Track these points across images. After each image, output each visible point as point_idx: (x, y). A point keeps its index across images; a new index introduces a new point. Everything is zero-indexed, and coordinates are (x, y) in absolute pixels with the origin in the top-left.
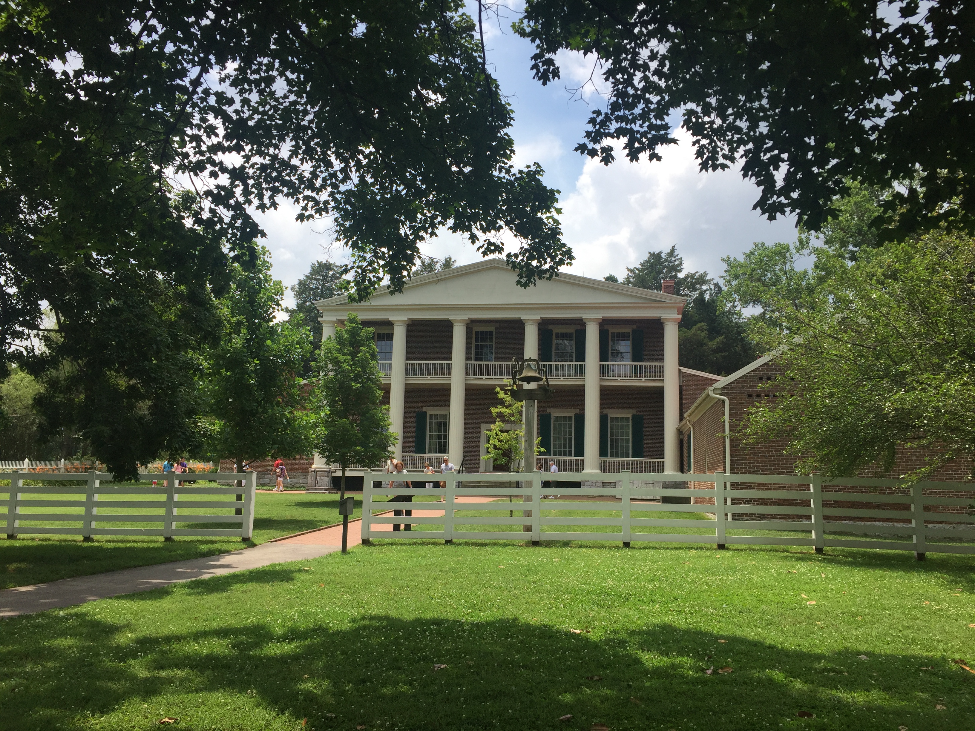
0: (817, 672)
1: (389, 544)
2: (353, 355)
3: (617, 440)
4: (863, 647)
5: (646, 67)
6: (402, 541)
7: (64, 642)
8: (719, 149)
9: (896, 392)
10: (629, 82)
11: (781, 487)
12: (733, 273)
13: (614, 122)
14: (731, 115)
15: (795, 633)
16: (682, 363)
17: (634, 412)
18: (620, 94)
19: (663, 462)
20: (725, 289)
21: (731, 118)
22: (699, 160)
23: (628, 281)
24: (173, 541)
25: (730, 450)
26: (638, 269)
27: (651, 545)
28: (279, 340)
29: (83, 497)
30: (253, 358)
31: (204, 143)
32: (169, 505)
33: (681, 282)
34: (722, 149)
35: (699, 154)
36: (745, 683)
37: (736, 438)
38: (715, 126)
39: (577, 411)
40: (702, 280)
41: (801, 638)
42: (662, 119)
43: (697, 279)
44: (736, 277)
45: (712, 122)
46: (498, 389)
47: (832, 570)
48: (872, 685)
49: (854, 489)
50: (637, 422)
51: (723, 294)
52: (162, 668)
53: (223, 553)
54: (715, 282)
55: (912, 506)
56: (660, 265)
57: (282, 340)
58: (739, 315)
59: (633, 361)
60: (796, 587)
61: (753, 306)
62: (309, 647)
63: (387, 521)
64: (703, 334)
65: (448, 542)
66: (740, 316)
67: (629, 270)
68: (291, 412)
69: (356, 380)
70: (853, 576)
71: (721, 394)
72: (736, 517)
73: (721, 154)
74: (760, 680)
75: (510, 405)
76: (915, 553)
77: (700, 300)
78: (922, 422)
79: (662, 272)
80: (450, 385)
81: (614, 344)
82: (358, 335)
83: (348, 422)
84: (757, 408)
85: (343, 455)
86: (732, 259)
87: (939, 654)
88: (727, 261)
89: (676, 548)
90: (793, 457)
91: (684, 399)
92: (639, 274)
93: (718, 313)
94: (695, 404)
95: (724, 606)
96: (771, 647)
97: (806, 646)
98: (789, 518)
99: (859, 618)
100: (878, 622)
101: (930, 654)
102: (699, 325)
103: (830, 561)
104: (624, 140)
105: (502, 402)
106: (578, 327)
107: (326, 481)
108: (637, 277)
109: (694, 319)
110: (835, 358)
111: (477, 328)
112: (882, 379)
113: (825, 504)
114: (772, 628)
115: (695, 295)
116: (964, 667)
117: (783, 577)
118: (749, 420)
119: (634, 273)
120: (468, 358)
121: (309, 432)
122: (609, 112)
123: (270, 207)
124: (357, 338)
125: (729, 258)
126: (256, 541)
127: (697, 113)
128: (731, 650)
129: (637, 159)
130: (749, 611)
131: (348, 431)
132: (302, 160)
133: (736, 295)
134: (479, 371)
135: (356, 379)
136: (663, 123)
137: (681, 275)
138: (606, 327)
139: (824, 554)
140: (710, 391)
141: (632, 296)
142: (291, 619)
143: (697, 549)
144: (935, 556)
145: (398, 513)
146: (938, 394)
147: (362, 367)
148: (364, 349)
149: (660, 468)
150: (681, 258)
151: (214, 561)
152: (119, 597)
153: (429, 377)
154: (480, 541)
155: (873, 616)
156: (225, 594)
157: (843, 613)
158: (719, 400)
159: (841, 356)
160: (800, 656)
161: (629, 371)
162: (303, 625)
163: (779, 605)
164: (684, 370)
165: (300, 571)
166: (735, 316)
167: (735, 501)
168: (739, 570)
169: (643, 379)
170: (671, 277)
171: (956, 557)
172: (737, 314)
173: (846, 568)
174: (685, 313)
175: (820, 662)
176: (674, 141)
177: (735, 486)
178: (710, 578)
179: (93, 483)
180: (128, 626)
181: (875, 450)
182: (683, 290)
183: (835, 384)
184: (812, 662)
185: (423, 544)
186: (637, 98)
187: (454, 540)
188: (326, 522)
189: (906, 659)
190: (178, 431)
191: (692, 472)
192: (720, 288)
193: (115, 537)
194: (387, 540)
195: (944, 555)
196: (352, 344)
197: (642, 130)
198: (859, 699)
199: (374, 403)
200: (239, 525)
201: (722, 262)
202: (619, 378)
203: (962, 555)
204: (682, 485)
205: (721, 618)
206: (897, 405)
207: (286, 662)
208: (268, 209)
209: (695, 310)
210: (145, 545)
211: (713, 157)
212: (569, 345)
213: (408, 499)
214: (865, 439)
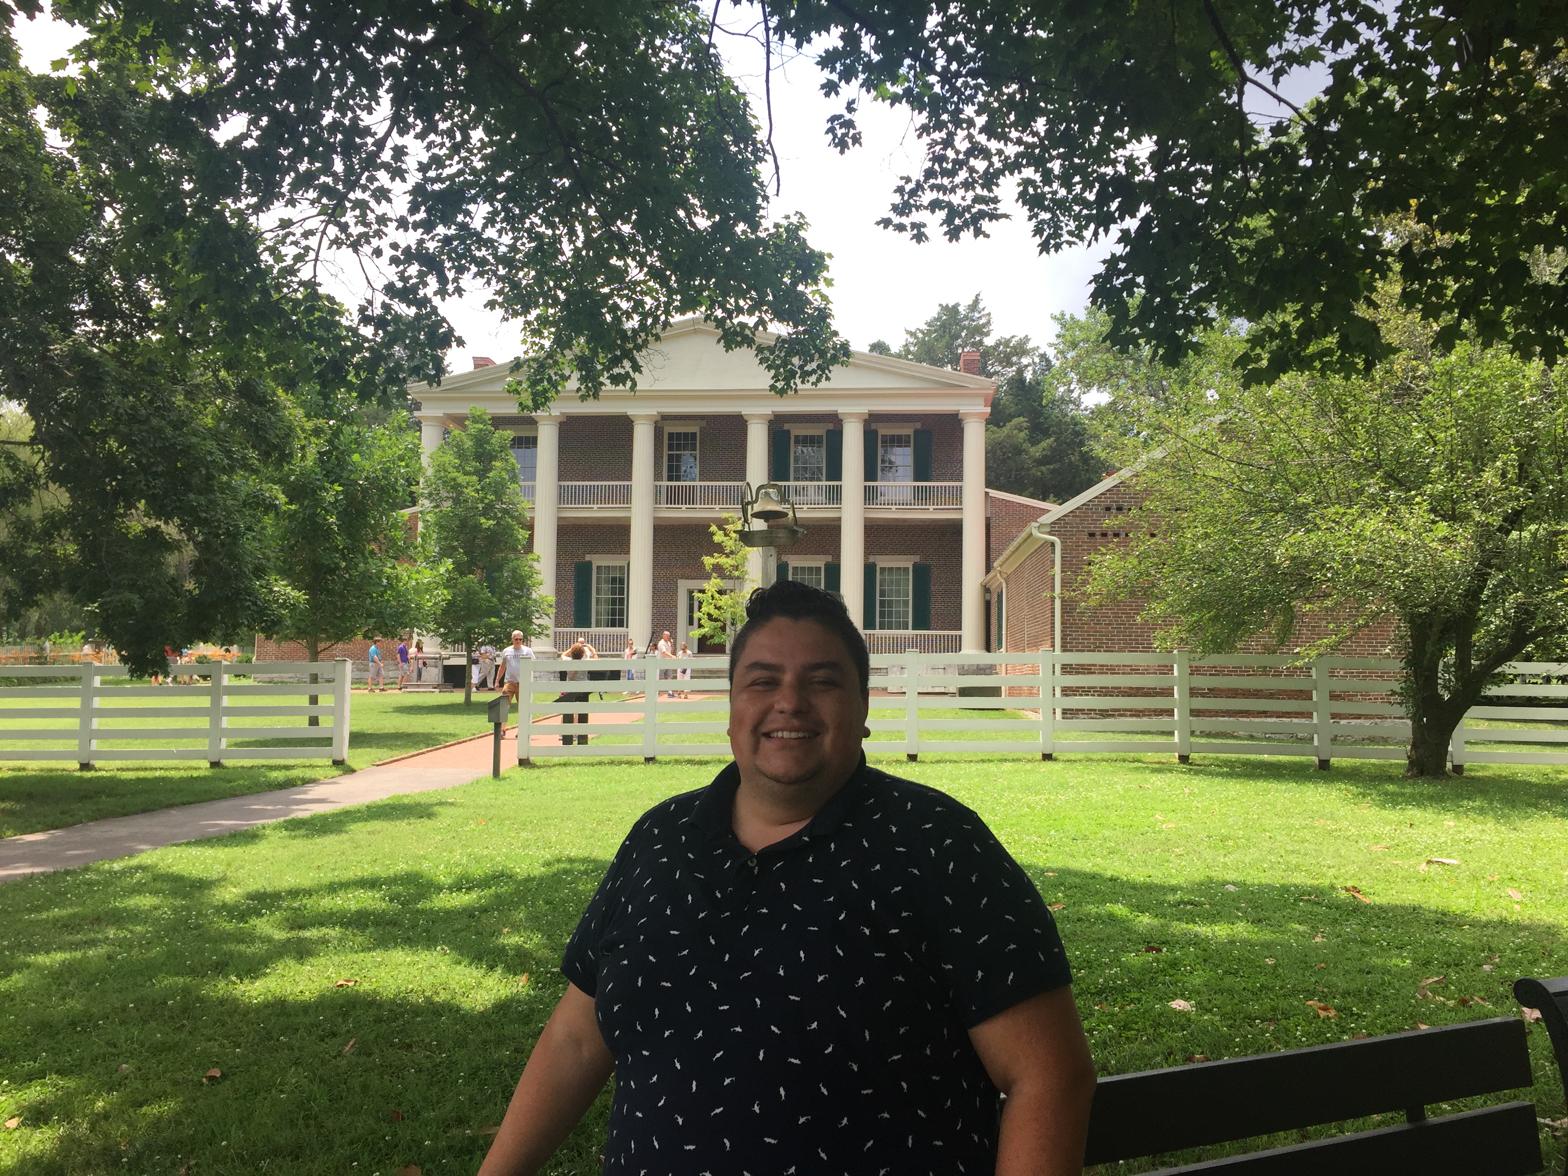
0: (1171, 905)
1: (560, 764)
2: (482, 474)
3: (890, 603)
4: (1232, 876)
5: (971, 123)
6: (580, 759)
7: (145, 901)
8: (1063, 224)
9: (1294, 533)
10: (948, 142)
11: (1134, 670)
12: (1069, 338)
13: (928, 192)
14: (1079, 183)
15: (1145, 862)
16: (990, 483)
17: (917, 558)
18: (939, 159)
19: (960, 636)
20: (1056, 363)
21: (1078, 188)
22: (1038, 240)
23: (906, 352)
24: (224, 767)
25: (1062, 617)
26: (922, 332)
27: (947, 757)
28: (372, 453)
29: (75, 703)
30: (332, 483)
31: (373, 211)
32: (215, 712)
33: (987, 354)
34: (1067, 225)
35: (1038, 231)
36: (1079, 920)
37: (1071, 600)
38: (1058, 196)
39: (829, 558)
40: (1021, 349)
41: (1153, 867)
42: (990, 190)
43: (1014, 347)
44: (1074, 345)
45: (1055, 193)
46: (713, 528)
47: (1199, 783)
48: (1238, 917)
49: (1238, 671)
50: (921, 574)
51: (1053, 370)
52: (301, 927)
53: (308, 783)
54: (1041, 351)
55: (1314, 692)
56: (957, 324)
57: (378, 454)
58: (1077, 403)
59: (916, 480)
60: (1149, 806)
61: (1098, 389)
62: (498, 896)
63: (550, 731)
64: (1022, 435)
65: (648, 760)
66: (1078, 406)
67: (908, 332)
68: (394, 568)
69: (485, 514)
70: (1227, 790)
71: (1050, 533)
72: (1067, 713)
73: (1065, 229)
74: (1098, 917)
75: (732, 552)
76: (1315, 759)
77: (1018, 382)
78: (1326, 576)
79: (960, 336)
80: (629, 519)
81: (886, 452)
82: (488, 442)
83: (476, 580)
84: (1103, 554)
85: (469, 631)
86: (1067, 317)
87: (1326, 882)
88: (1060, 319)
89: (983, 761)
90: (1150, 627)
91: (992, 539)
92: (923, 339)
93: (1044, 401)
94: (1011, 548)
95: (1053, 832)
96: (1112, 879)
97: (1158, 877)
98: (1144, 715)
99: (1231, 843)
100: (1254, 846)
101: (1316, 882)
102: (1016, 421)
103: (1197, 773)
104: (942, 214)
105: (719, 548)
106: (831, 426)
107: (433, 674)
108: (921, 343)
109: (1007, 412)
110: (1213, 482)
111: (669, 429)
112: (1277, 513)
113: (1194, 692)
114: (1116, 857)
115: (1011, 372)
116: (1356, 895)
117: (1132, 794)
118: (1089, 573)
119: (916, 337)
120: (657, 476)
121: (423, 598)
122: (922, 179)
123: (453, 293)
124: (488, 447)
125: (1063, 315)
126: (354, 765)
127: (1035, 181)
128: (1062, 884)
129: (957, 239)
130: (1085, 838)
131: (476, 593)
132: (500, 232)
133: (1073, 374)
134: (674, 497)
135: (487, 511)
136: (992, 195)
137: (989, 341)
138: (874, 426)
139: (1191, 764)
140: (1033, 528)
141: (913, 377)
142: (457, 865)
143: (1013, 760)
144: (1344, 764)
145: (568, 719)
146: (1350, 535)
147: (495, 493)
148: (498, 464)
149: (956, 645)
150: (989, 314)
151: (299, 793)
152: (188, 844)
153: (595, 506)
154: (697, 758)
155: (1248, 840)
156: (344, 836)
157: (1209, 837)
158: (1046, 542)
159: (1221, 480)
160: (1149, 888)
161: (909, 496)
162: (478, 871)
163: (1126, 829)
164: (994, 493)
165: (441, 804)
166: (1071, 406)
167: (1067, 691)
168: (1073, 787)
169: (931, 507)
170: (973, 344)
171: (1373, 765)
172: (1074, 403)
173: (1218, 780)
174: (995, 405)
175: (1175, 894)
176: (1006, 216)
177: (1067, 669)
178: (1032, 798)
179: (91, 680)
180: (222, 880)
181: (1264, 615)
182: (992, 364)
183: (1212, 520)
184: (1165, 894)
185: (612, 763)
186: (959, 164)
187: (658, 758)
188: (454, 735)
189: (1285, 889)
190: (246, 600)
191: (1003, 650)
192: (1048, 361)
193: (130, 763)
194: (556, 760)
195: (1358, 761)
196: (479, 457)
197: (964, 204)
198: (1221, 933)
199: (515, 550)
200: (327, 742)
201: (1053, 322)
202: (894, 507)
203: (1382, 761)
204: (989, 670)
205: (1048, 848)
206: (1293, 552)
207: (471, 916)
208: (450, 296)
209: (1010, 398)
210: (183, 774)
211: (1056, 235)
212: (819, 456)
213: (583, 697)
214: (1251, 598)
